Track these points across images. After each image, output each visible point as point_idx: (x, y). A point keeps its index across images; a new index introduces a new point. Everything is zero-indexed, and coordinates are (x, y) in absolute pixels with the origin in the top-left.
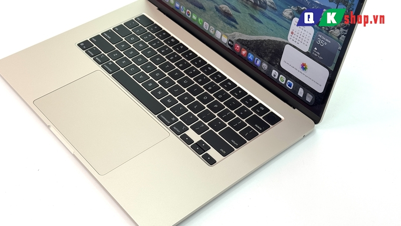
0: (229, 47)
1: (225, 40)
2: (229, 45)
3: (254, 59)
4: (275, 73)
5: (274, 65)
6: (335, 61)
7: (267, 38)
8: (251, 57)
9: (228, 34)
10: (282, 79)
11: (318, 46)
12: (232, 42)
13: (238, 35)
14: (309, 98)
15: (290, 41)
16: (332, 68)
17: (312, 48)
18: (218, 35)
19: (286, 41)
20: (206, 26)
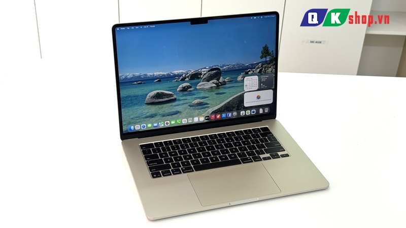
0: (207, 121)
1: (202, 119)
2: (206, 119)
3: (227, 115)
4: (242, 113)
5: (240, 109)
6: (274, 83)
7: (231, 98)
8: (224, 115)
9: (204, 114)
10: (248, 113)
11: (263, 82)
12: (208, 117)
13: (210, 110)
14: (267, 110)
15: (246, 90)
16: (273, 88)
17: (260, 85)
18: (196, 120)
19: (243, 92)
20: (185, 122)
